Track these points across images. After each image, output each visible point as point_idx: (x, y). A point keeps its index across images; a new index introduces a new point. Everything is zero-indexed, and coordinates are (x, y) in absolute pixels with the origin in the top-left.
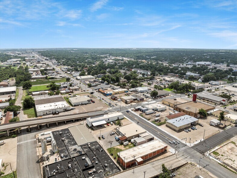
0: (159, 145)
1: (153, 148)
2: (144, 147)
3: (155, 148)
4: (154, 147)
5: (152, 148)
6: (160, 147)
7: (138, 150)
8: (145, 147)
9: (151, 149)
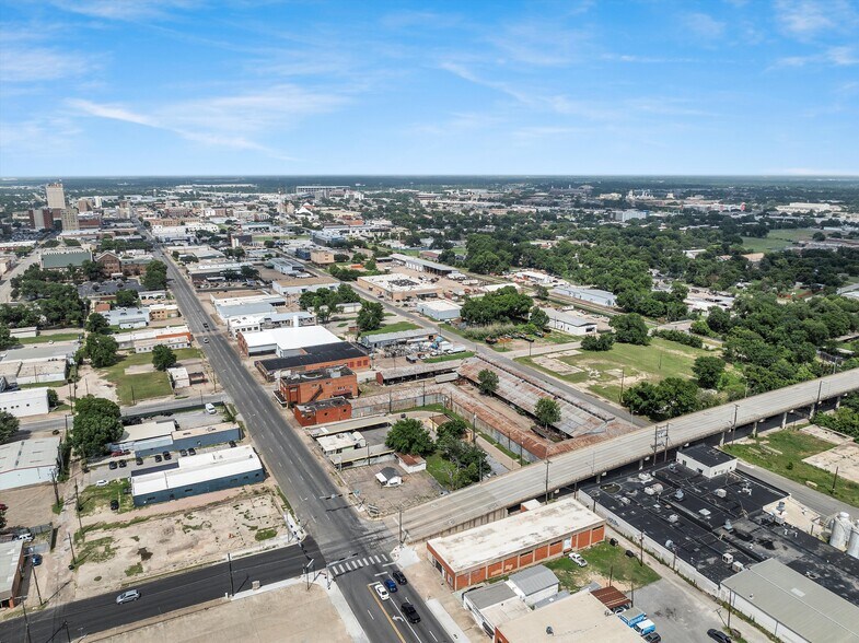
0: (459, 546)
1: (482, 535)
2: (517, 539)
3: (475, 536)
4: (480, 539)
5: (487, 538)
6: (457, 541)
7: (539, 529)
8: (513, 540)
9: (491, 531)
